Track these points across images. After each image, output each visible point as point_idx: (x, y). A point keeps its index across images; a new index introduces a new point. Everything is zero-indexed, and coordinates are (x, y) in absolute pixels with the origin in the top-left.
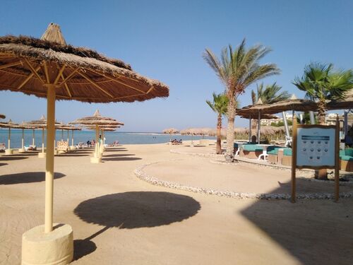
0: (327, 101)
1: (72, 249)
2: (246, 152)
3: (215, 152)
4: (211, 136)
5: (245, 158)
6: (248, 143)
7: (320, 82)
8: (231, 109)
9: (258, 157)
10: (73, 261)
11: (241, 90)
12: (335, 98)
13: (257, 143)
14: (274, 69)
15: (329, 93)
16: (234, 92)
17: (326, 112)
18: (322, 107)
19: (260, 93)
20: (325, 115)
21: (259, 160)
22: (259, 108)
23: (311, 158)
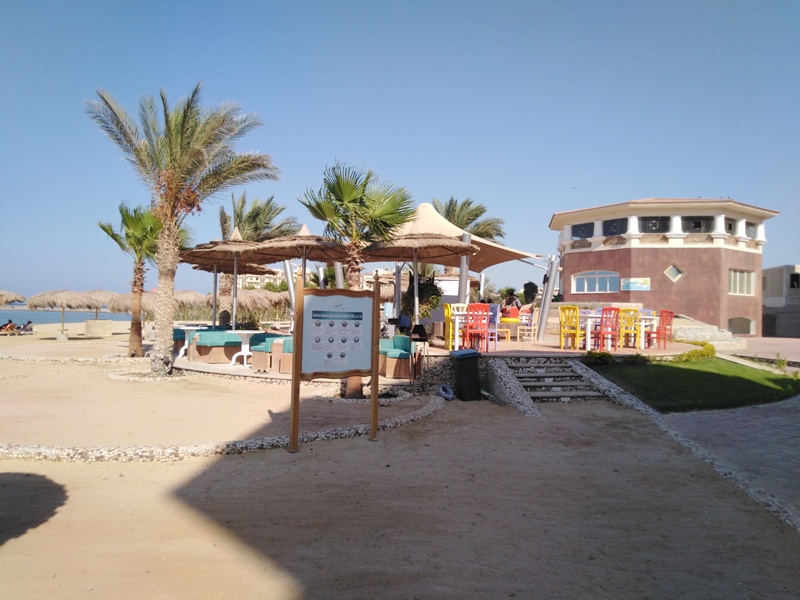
0: (364, 244)
2: (203, 350)
3: (126, 352)
4: (118, 311)
5: (201, 363)
6: (210, 328)
7: (351, 205)
8: (167, 248)
9: (231, 359)
11: (191, 204)
12: (377, 238)
13: (230, 328)
14: (265, 167)
15: (367, 229)
16: (174, 207)
17: (361, 265)
18: (354, 254)
19: (238, 216)
20: (359, 270)
21: (231, 366)
22: (234, 248)
23: (330, 356)
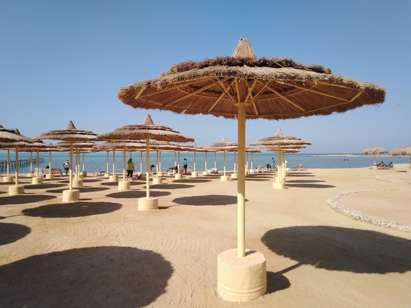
1: (265, 281)
10: (266, 293)
